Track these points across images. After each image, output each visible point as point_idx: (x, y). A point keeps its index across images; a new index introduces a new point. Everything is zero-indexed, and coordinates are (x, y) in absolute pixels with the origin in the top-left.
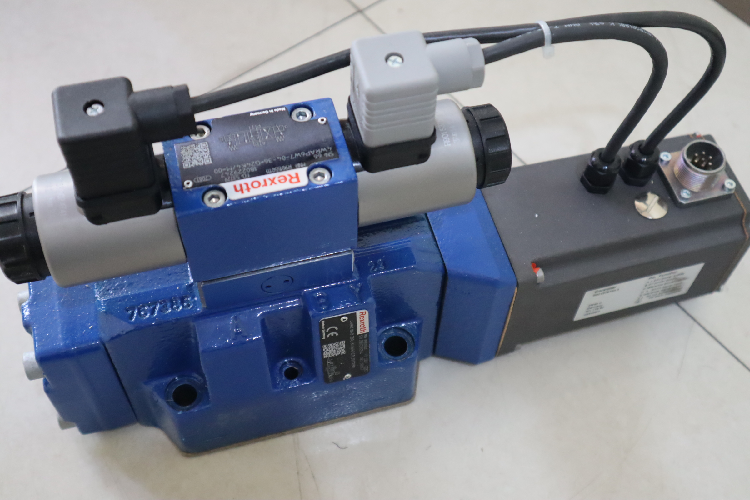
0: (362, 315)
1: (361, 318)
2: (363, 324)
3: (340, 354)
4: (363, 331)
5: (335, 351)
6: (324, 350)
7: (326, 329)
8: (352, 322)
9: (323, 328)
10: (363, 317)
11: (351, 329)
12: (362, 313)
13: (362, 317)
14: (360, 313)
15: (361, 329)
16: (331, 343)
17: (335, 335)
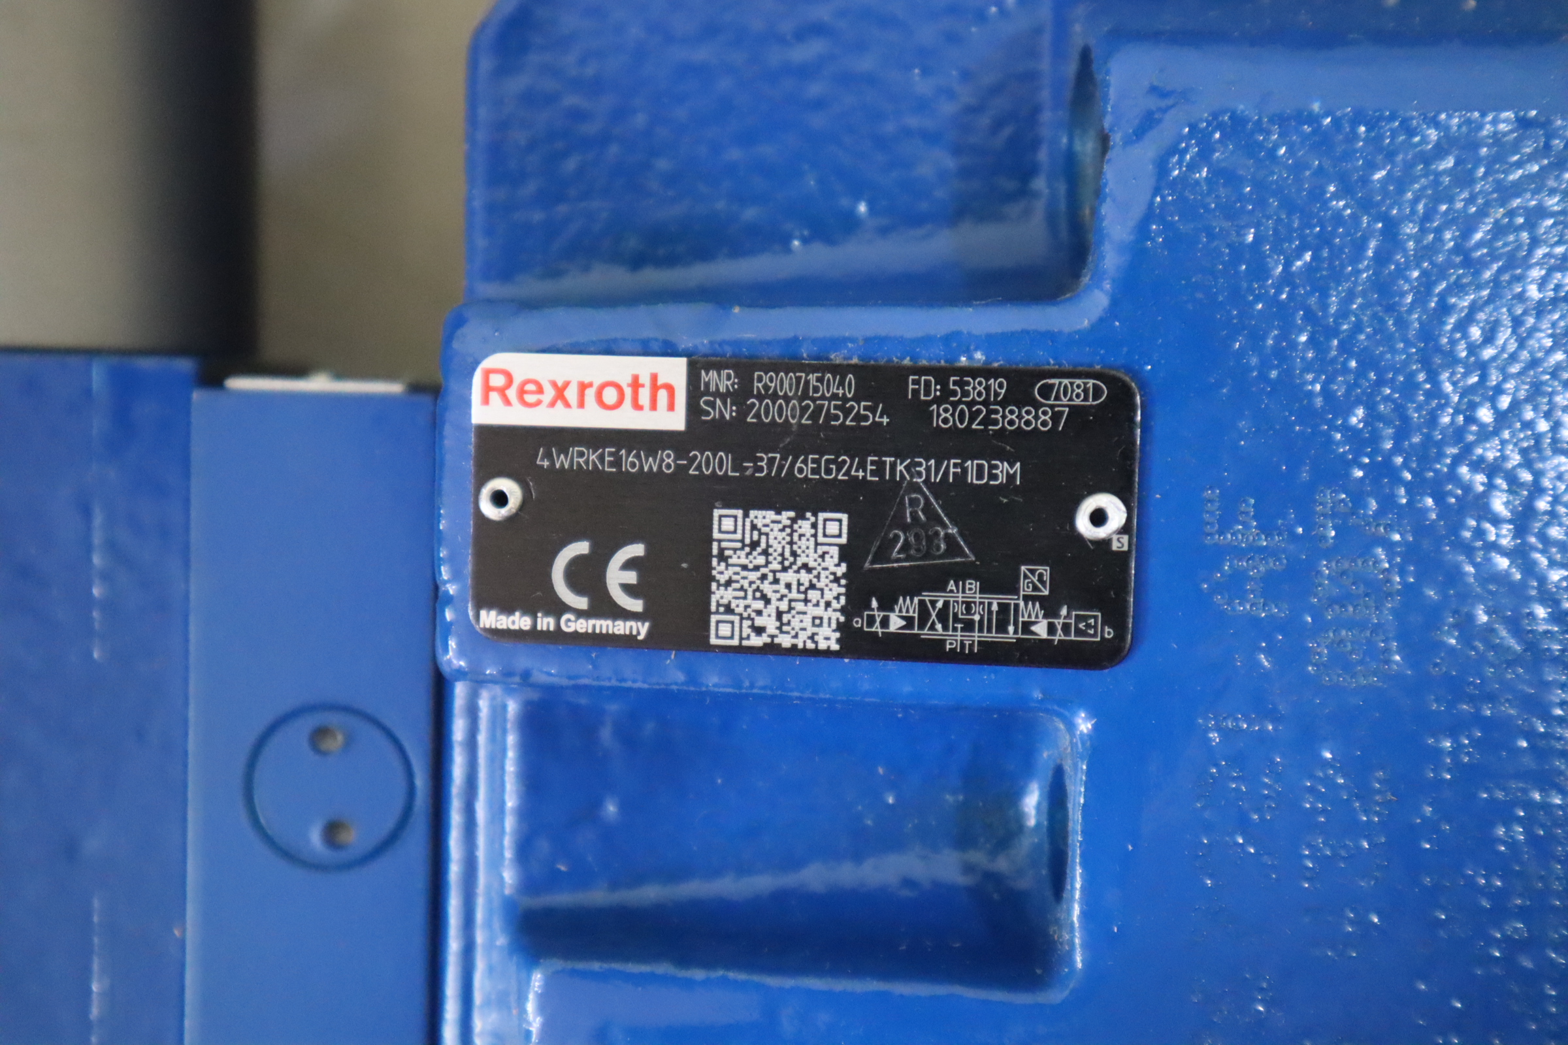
0: (512, 393)
1: (530, 398)
2: (590, 394)
3: (841, 547)
4: (663, 395)
5: (789, 577)
6: (757, 641)
7: (558, 608)
8: (548, 455)
9: (546, 623)
10: (531, 387)
11: (617, 463)
12: (487, 389)
13: (522, 392)
14: (486, 401)
15: (637, 406)
16: (709, 593)
17: (629, 565)
